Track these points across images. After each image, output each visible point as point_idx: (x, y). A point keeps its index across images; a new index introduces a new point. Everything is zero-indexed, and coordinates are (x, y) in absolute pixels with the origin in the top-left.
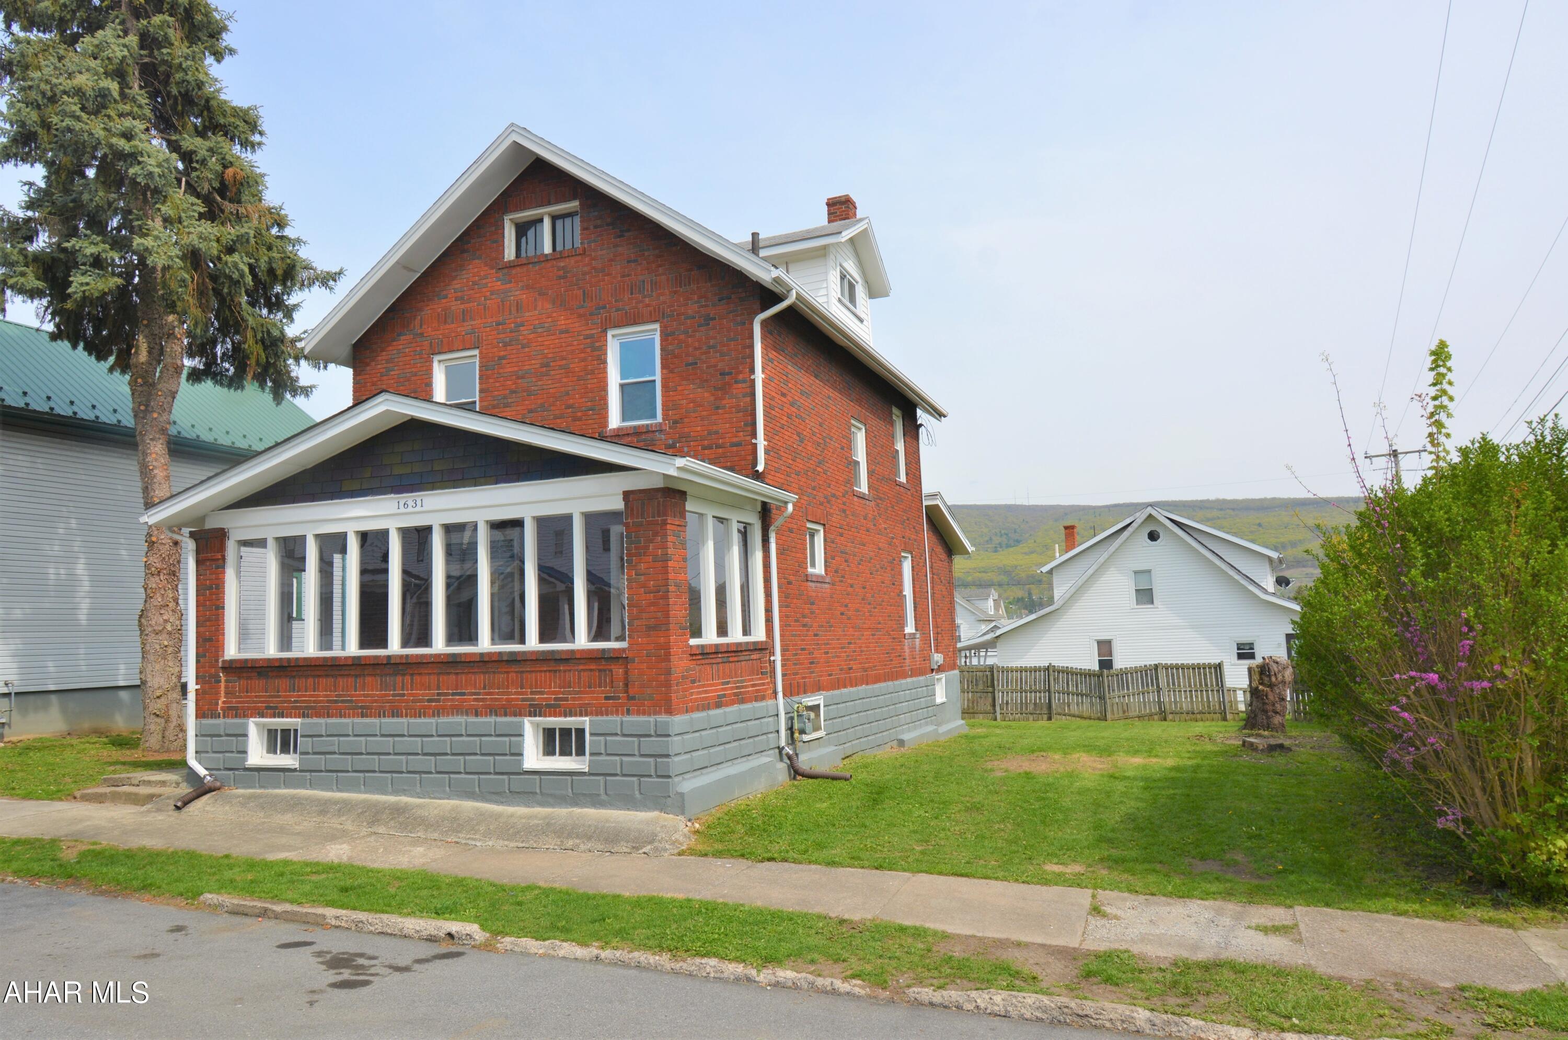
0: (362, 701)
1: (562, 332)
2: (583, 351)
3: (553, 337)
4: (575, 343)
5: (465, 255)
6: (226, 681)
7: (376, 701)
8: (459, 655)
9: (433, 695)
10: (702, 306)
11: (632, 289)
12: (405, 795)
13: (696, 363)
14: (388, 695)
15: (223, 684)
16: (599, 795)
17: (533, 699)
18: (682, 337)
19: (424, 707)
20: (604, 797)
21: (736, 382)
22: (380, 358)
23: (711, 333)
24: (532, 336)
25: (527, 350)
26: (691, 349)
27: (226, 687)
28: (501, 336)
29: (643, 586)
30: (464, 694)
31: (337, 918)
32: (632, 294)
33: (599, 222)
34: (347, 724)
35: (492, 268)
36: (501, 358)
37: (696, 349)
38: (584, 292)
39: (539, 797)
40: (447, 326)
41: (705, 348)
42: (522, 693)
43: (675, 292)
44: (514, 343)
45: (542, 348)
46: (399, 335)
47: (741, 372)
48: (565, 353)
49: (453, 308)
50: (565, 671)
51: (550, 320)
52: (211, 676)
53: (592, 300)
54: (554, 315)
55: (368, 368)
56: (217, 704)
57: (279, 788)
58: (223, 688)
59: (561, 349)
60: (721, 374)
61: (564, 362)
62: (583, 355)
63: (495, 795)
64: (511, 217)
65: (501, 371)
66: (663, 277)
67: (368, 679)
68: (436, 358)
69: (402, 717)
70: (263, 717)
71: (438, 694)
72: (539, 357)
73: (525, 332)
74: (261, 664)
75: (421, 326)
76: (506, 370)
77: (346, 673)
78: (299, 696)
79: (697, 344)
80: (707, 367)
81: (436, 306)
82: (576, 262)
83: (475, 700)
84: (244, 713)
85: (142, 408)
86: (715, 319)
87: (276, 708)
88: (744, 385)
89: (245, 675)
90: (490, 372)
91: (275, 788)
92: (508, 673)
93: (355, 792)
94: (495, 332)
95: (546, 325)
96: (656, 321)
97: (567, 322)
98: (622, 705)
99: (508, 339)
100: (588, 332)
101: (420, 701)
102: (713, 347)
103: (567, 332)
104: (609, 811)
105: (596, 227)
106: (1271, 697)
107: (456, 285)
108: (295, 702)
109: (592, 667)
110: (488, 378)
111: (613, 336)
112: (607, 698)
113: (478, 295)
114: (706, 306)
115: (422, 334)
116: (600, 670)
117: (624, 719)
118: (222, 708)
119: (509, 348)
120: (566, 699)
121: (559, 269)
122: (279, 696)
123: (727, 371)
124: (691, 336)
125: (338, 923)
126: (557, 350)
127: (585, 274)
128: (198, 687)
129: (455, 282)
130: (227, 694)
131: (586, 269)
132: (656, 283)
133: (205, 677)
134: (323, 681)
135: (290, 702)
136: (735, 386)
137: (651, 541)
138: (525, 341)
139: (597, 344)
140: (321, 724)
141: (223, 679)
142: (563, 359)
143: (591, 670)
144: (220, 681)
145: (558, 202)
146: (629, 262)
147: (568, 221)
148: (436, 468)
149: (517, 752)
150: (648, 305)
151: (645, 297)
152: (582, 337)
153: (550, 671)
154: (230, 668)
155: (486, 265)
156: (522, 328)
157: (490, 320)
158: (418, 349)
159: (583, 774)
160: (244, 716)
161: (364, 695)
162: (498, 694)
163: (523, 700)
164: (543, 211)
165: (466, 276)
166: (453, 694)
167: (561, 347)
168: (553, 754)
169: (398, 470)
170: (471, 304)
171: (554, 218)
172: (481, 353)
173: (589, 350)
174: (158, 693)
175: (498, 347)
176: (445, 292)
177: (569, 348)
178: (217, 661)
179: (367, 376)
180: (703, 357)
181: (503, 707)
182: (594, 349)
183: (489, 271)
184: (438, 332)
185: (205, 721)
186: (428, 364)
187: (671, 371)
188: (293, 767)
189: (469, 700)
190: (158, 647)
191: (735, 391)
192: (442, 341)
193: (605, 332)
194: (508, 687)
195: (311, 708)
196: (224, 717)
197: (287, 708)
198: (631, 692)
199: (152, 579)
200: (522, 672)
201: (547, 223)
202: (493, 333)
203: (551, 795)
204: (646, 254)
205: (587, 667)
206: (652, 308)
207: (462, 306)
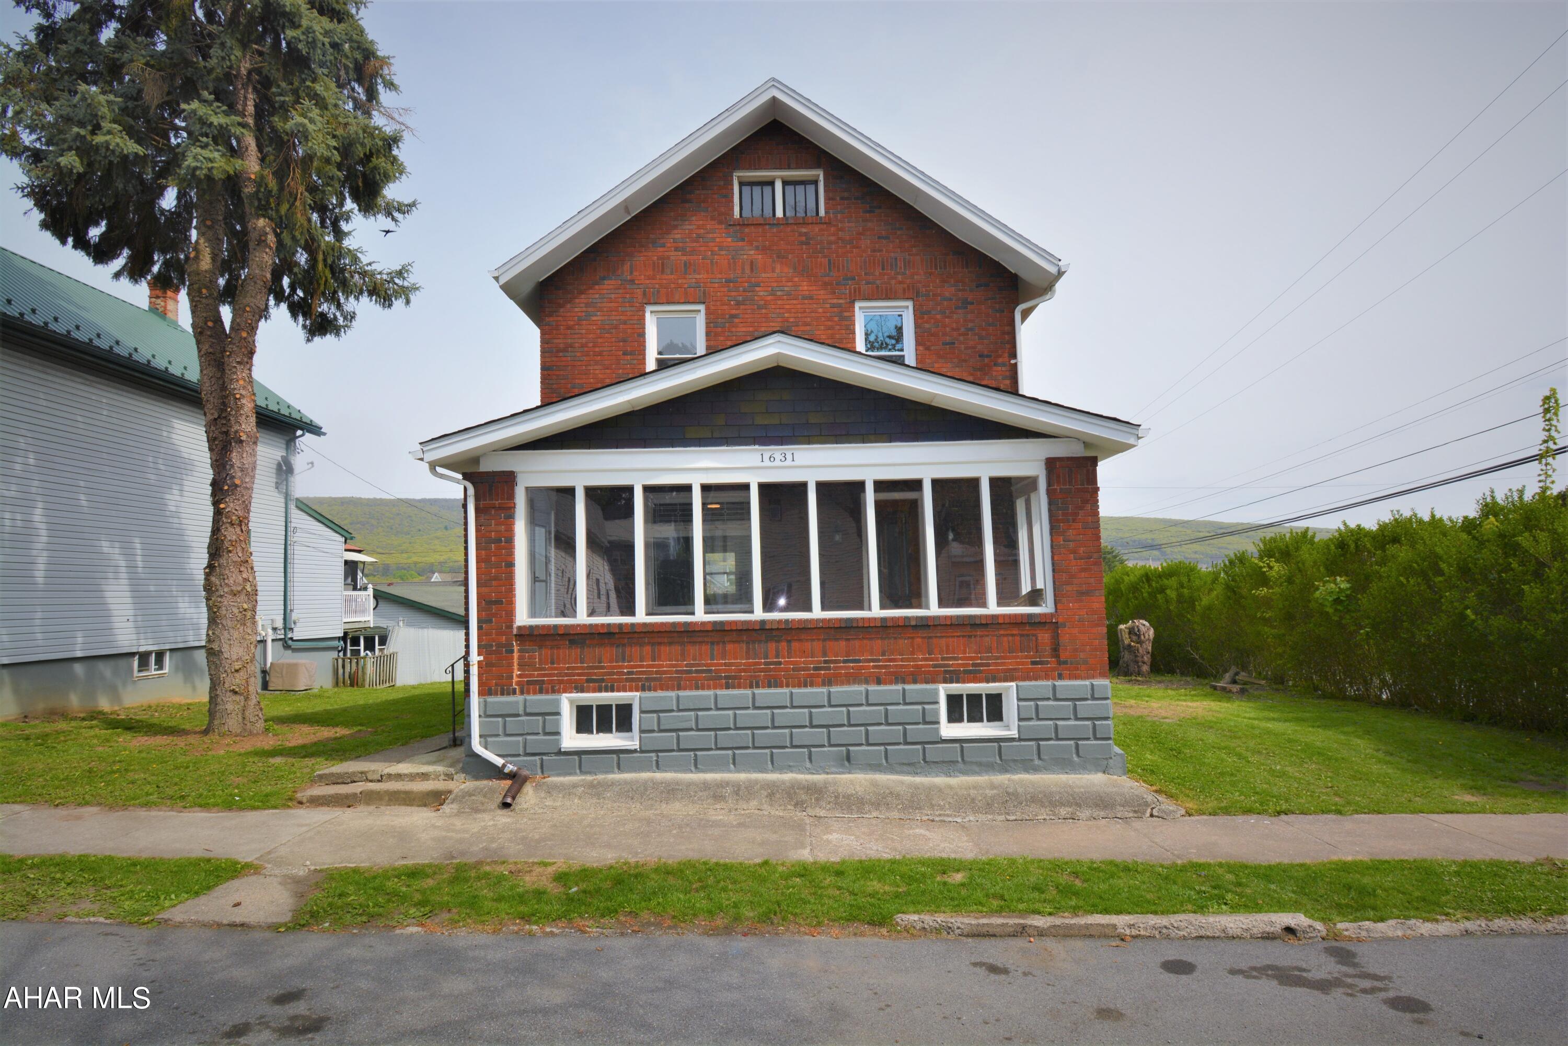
0: (725, 671)
1: (804, 298)
2: (830, 319)
3: (795, 302)
4: (820, 310)
5: (687, 205)
6: (519, 651)
7: (744, 671)
8: (857, 620)
9: (820, 662)
10: (960, 290)
11: (883, 266)
12: (792, 772)
13: (954, 343)
14: (760, 664)
15: (516, 655)
16: (1032, 760)
17: (948, 666)
18: (939, 317)
19: (811, 676)
20: (1037, 762)
21: (995, 365)
22: (577, 301)
23: (969, 316)
24: (769, 298)
25: (764, 311)
26: (948, 329)
27: (520, 658)
28: (733, 294)
29: (1074, 552)
30: (859, 661)
31: (1131, 926)
32: (883, 269)
33: (846, 194)
34: (708, 697)
35: (720, 223)
36: (733, 316)
37: (953, 329)
38: (829, 261)
39: (961, 766)
40: (665, 276)
41: (963, 330)
42: (932, 659)
43: (931, 274)
44: (748, 302)
45: (782, 311)
46: (603, 278)
47: (1000, 356)
48: (809, 319)
49: (672, 258)
50: (981, 636)
51: (790, 284)
52: (499, 645)
53: (839, 270)
54: (796, 279)
55: (562, 310)
56: (512, 678)
57: (613, 772)
58: (516, 661)
59: (805, 315)
60: (980, 356)
61: (808, 328)
62: (830, 323)
63: (910, 767)
64: (741, 174)
65: (734, 329)
66: (918, 258)
67: (729, 647)
68: (649, 309)
69: (782, 686)
70: (582, 691)
71: (826, 662)
72: (779, 319)
73: (762, 293)
74: (579, 630)
75: (631, 273)
76: (739, 329)
77: (700, 639)
78: (632, 667)
79: (954, 325)
80: (966, 348)
81: (650, 254)
82: (821, 230)
83: (874, 667)
84: (556, 688)
85: (210, 324)
86: (973, 303)
87: (602, 680)
88: (1004, 369)
89: (548, 643)
90: (720, 329)
91: (607, 772)
92: (913, 638)
93: (723, 771)
94: (726, 289)
95: (786, 289)
96: (908, 299)
97: (811, 288)
98: (1053, 669)
99: (741, 298)
100: (835, 301)
101: (804, 669)
102: (971, 329)
103: (811, 298)
104: (1044, 776)
105: (842, 198)
106: (1141, 651)
107: (677, 235)
108: (629, 673)
109: (1014, 632)
110: (716, 335)
111: (860, 308)
112: (1034, 663)
113: (702, 249)
114: (964, 290)
115: (632, 281)
116: (1022, 635)
117: (1056, 683)
118: (518, 683)
119: (742, 307)
120: (988, 665)
121: (801, 234)
122: (603, 668)
123: (986, 353)
124: (948, 317)
125: (1134, 932)
126: (800, 315)
127: (830, 243)
128: (481, 658)
129: (676, 231)
130: (521, 666)
131: (832, 238)
132: (909, 262)
133: (492, 646)
134: (665, 650)
135: (624, 674)
136: (995, 368)
137: (1082, 508)
138: (762, 303)
139: (846, 314)
140: (671, 697)
141: (516, 649)
142: (806, 324)
143: (1013, 635)
144: (512, 651)
145: (799, 167)
146: (879, 238)
147: (800, 189)
148: (812, 421)
149: (934, 720)
150: (900, 282)
151: (898, 274)
152: (828, 306)
153: (964, 636)
154: (531, 635)
155: (713, 219)
156: (757, 289)
157: (719, 276)
158: (628, 296)
159: (1013, 740)
160: (553, 692)
161: (725, 664)
162: (902, 660)
163: (935, 666)
164: (778, 174)
165: (688, 227)
166: (845, 661)
167: (805, 312)
168: (960, 720)
169: (759, 420)
170: (695, 257)
171: (785, 183)
172: (707, 309)
173: (836, 319)
174: (237, 666)
175: (730, 305)
176: (662, 241)
177: (813, 315)
178: (511, 627)
179: (560, 318)
180: (961, 338)
181: (912, 673)
182: (843, 318)
183: (717, 226)
184: (654, 281)
185: (491, 699)
186: (641, 313)
187: (928, 349)
188: (633, 748)
189: (868, 667)
190: (236, 611)
191: (994, 373)
192: (658, 292)
193: (852, 303)
194: (913, 653)
195: (655, 679)
196: (522, 693)
197: (619, 680)
198: (1063, 656)
199: (230, 529)
200: (930, 637)
201: (778, 186)
202: (722, 289)
203: (976, 763)
204: (899, 233)
205: (1009, 632)
206: (905, 286)
207: (685, 258)
